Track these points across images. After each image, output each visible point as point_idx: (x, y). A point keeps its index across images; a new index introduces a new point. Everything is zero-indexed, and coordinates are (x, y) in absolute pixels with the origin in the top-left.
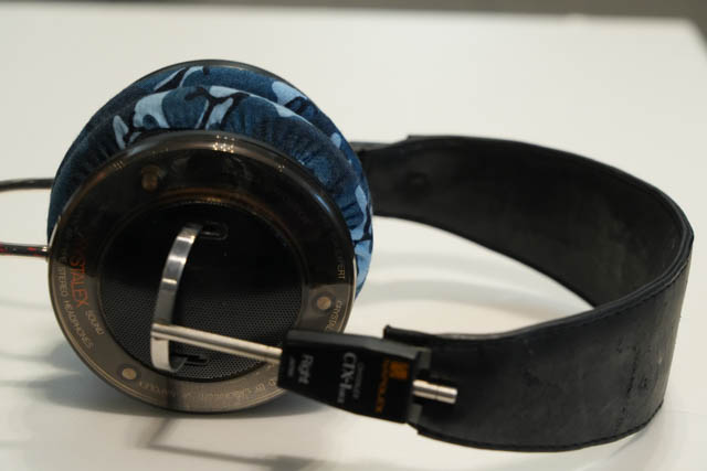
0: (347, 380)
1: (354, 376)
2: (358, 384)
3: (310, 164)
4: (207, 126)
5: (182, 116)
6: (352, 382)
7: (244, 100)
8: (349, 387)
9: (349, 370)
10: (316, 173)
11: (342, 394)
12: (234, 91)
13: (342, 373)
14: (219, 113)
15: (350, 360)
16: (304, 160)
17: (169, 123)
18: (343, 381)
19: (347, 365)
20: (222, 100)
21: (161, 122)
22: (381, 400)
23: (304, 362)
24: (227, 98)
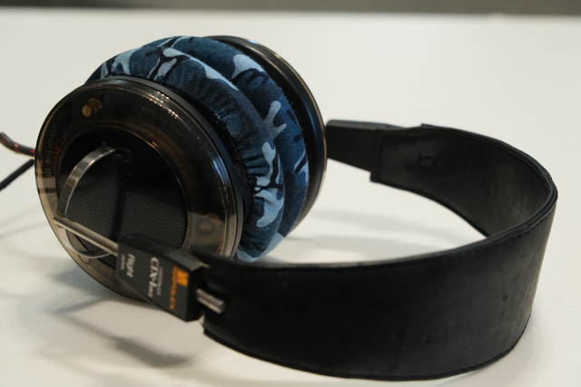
0: (154, 280)
1: (157, 276)
2: (160, 284)
3: (225, 118)
4: (155, 78)
5: (139, 67)
6: (156, 282)
7: (184, 61)
8: (155, 285)
9: (154, 271)
10: (228, 126)
11: (151, 290)
12: (179, 53)
13: (150, 273)
14: (165, 68)
15: (155, 264)
16: (220, 114)
17: (131, 72)
18: (151, 279)
19: (153, 267)
20: (169, 59)
21: (126, 69)
22: (173, 299)
23: (130, 260)
24: (172, 58)
